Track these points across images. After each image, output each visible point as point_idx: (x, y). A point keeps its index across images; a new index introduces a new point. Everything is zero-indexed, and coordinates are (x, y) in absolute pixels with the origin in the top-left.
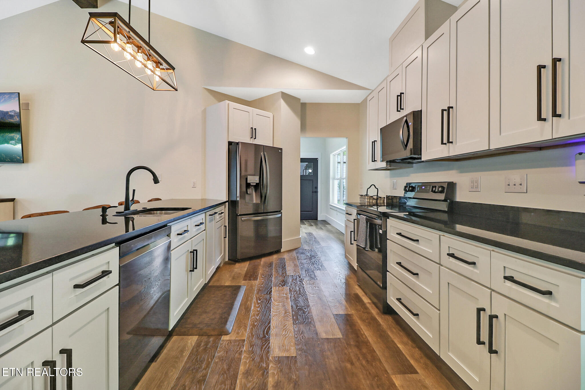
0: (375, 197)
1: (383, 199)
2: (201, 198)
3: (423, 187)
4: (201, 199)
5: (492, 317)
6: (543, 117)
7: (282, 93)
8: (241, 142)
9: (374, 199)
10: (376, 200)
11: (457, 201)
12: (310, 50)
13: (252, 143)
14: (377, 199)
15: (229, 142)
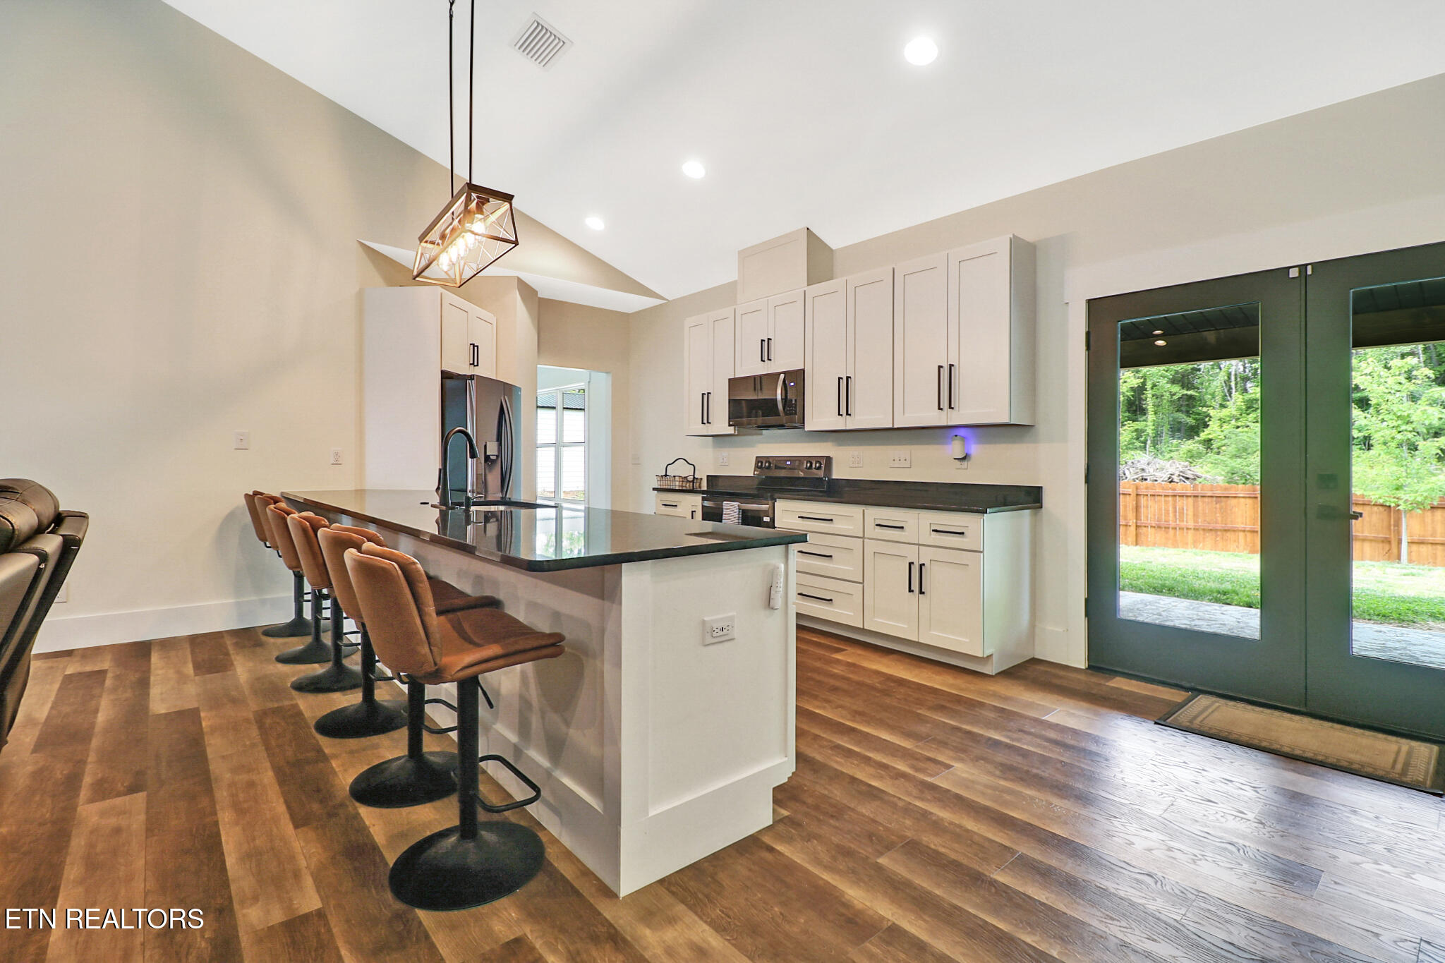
0: (691, 478)
1: (699, 481)
2: (353, 489)
3: (789, 463)
4: (356, 491)
5: (922, 566)
6: (941, 407)
7: (518, 278)
8: (477, 376)
9: (688, 481)
10: (691, 483)
11: (834, 477)
12: (595, 223)
13: (495, 378)
14: (693, 482)
15: (443, 372)
